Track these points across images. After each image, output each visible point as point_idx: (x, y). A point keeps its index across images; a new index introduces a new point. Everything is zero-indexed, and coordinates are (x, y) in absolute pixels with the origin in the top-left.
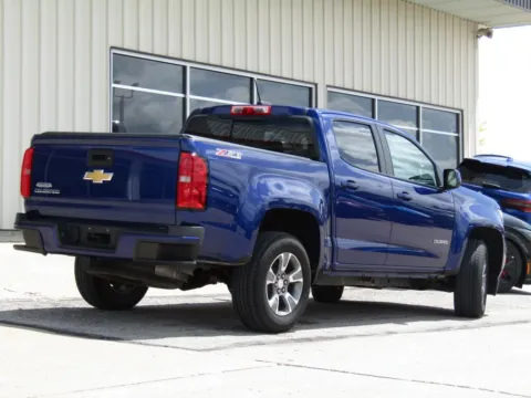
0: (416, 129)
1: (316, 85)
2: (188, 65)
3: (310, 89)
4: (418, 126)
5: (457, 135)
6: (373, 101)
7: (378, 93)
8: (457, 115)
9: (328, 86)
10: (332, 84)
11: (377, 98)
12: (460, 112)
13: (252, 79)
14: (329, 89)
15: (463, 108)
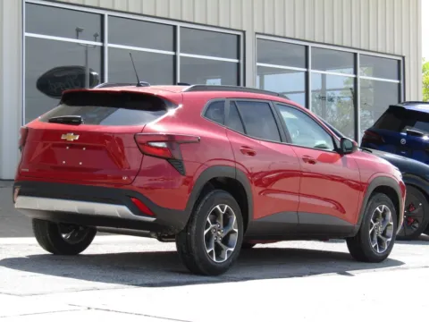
0: (354, 76)
1: (244, 32)
2: (106, 14)
3: (239, 36)
4: (355, 72)
5: (398, 82)
6: (307, 47)
7: (312, 40)
8: (399, 61)
9: (256, 33)
10: (261, 32)
11: (310, 45)
12: (400, 58)
13: (175, 27)
14: (258, 36)
15: (404, 55)
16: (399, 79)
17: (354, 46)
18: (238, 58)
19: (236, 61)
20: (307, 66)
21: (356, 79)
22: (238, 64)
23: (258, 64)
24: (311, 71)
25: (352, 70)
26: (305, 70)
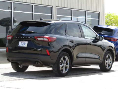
1: (53, 6)
2: (12, 2)
3: (51, 8)
4: (86, 17)
5: (98, 19)
6: (71, 10)
7: (73, 8)
8: (98, 13)
9: (56, 7)
10: (58, 6)
11: (72, 9)
12: (99, 13)
13: (32, 5)
14: (57, 7)
15: (99, 11)
16: (98, 18)
17: (85, 9)
18: (51, 14)
19: (51, 15)
20: (71, 16)
21: (86, 19)
22: (51, 16)
23: (57, 15)
24: (73, 17)
25: (84, 16)
26: (71, 17)
